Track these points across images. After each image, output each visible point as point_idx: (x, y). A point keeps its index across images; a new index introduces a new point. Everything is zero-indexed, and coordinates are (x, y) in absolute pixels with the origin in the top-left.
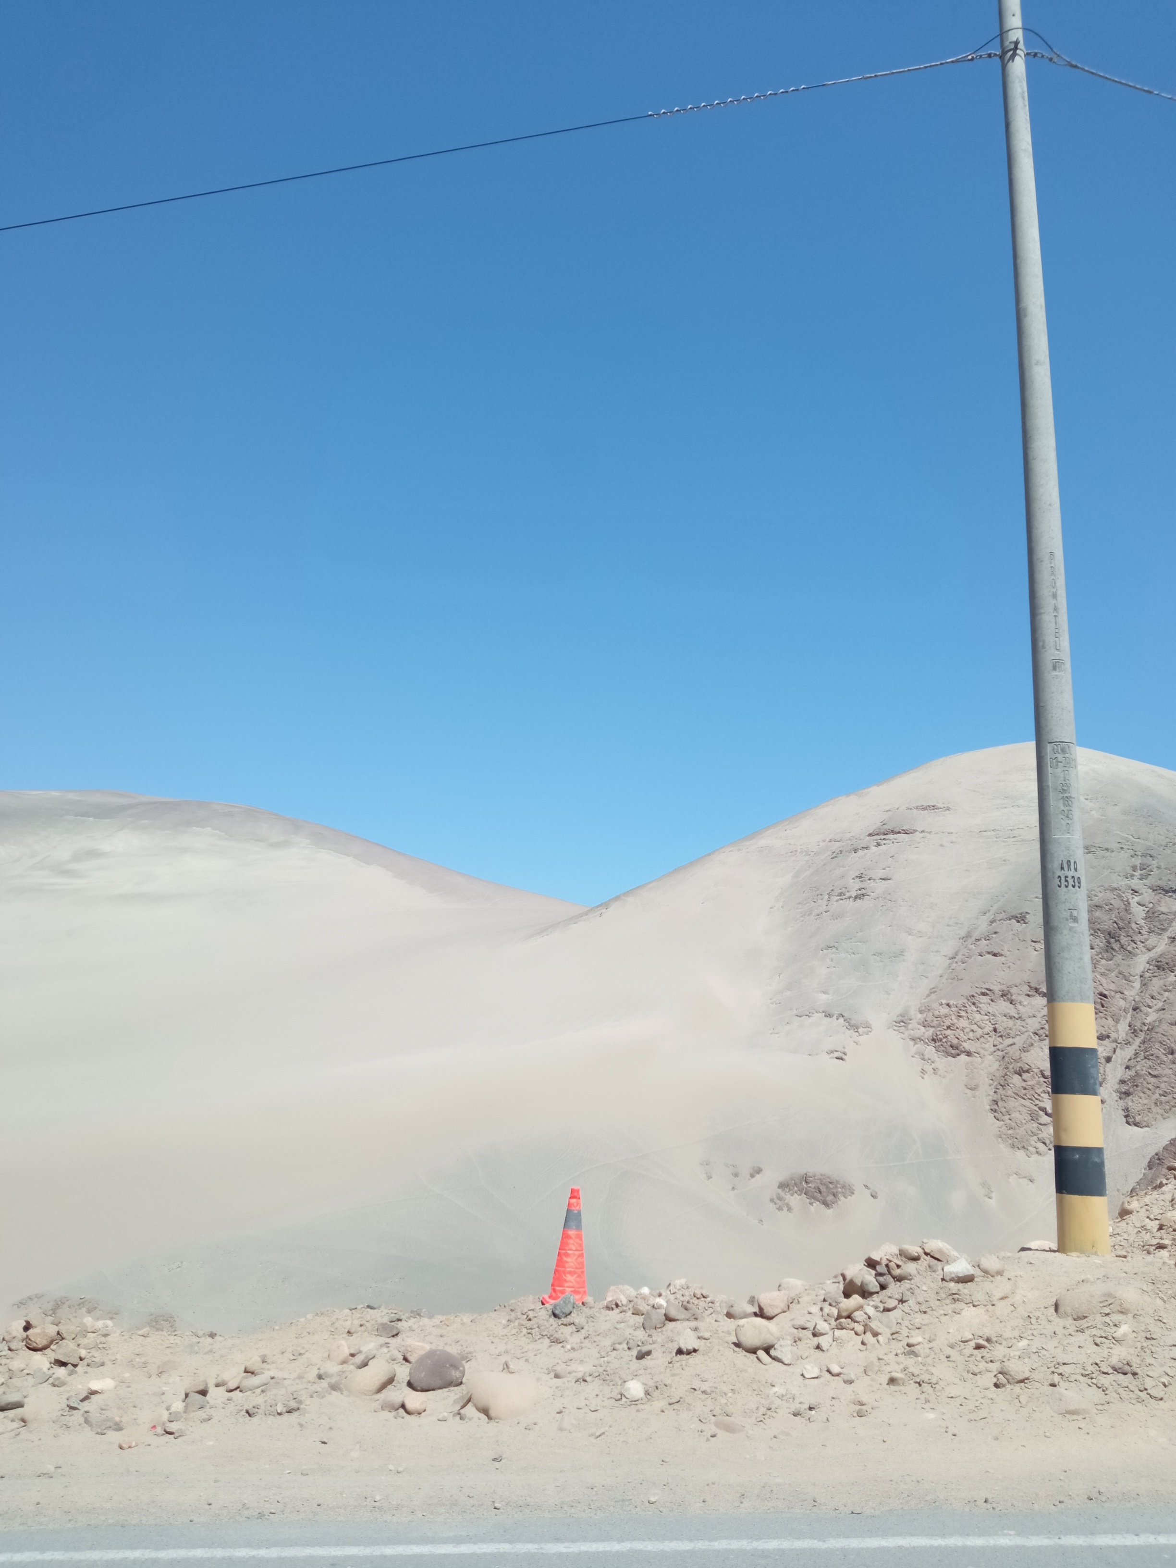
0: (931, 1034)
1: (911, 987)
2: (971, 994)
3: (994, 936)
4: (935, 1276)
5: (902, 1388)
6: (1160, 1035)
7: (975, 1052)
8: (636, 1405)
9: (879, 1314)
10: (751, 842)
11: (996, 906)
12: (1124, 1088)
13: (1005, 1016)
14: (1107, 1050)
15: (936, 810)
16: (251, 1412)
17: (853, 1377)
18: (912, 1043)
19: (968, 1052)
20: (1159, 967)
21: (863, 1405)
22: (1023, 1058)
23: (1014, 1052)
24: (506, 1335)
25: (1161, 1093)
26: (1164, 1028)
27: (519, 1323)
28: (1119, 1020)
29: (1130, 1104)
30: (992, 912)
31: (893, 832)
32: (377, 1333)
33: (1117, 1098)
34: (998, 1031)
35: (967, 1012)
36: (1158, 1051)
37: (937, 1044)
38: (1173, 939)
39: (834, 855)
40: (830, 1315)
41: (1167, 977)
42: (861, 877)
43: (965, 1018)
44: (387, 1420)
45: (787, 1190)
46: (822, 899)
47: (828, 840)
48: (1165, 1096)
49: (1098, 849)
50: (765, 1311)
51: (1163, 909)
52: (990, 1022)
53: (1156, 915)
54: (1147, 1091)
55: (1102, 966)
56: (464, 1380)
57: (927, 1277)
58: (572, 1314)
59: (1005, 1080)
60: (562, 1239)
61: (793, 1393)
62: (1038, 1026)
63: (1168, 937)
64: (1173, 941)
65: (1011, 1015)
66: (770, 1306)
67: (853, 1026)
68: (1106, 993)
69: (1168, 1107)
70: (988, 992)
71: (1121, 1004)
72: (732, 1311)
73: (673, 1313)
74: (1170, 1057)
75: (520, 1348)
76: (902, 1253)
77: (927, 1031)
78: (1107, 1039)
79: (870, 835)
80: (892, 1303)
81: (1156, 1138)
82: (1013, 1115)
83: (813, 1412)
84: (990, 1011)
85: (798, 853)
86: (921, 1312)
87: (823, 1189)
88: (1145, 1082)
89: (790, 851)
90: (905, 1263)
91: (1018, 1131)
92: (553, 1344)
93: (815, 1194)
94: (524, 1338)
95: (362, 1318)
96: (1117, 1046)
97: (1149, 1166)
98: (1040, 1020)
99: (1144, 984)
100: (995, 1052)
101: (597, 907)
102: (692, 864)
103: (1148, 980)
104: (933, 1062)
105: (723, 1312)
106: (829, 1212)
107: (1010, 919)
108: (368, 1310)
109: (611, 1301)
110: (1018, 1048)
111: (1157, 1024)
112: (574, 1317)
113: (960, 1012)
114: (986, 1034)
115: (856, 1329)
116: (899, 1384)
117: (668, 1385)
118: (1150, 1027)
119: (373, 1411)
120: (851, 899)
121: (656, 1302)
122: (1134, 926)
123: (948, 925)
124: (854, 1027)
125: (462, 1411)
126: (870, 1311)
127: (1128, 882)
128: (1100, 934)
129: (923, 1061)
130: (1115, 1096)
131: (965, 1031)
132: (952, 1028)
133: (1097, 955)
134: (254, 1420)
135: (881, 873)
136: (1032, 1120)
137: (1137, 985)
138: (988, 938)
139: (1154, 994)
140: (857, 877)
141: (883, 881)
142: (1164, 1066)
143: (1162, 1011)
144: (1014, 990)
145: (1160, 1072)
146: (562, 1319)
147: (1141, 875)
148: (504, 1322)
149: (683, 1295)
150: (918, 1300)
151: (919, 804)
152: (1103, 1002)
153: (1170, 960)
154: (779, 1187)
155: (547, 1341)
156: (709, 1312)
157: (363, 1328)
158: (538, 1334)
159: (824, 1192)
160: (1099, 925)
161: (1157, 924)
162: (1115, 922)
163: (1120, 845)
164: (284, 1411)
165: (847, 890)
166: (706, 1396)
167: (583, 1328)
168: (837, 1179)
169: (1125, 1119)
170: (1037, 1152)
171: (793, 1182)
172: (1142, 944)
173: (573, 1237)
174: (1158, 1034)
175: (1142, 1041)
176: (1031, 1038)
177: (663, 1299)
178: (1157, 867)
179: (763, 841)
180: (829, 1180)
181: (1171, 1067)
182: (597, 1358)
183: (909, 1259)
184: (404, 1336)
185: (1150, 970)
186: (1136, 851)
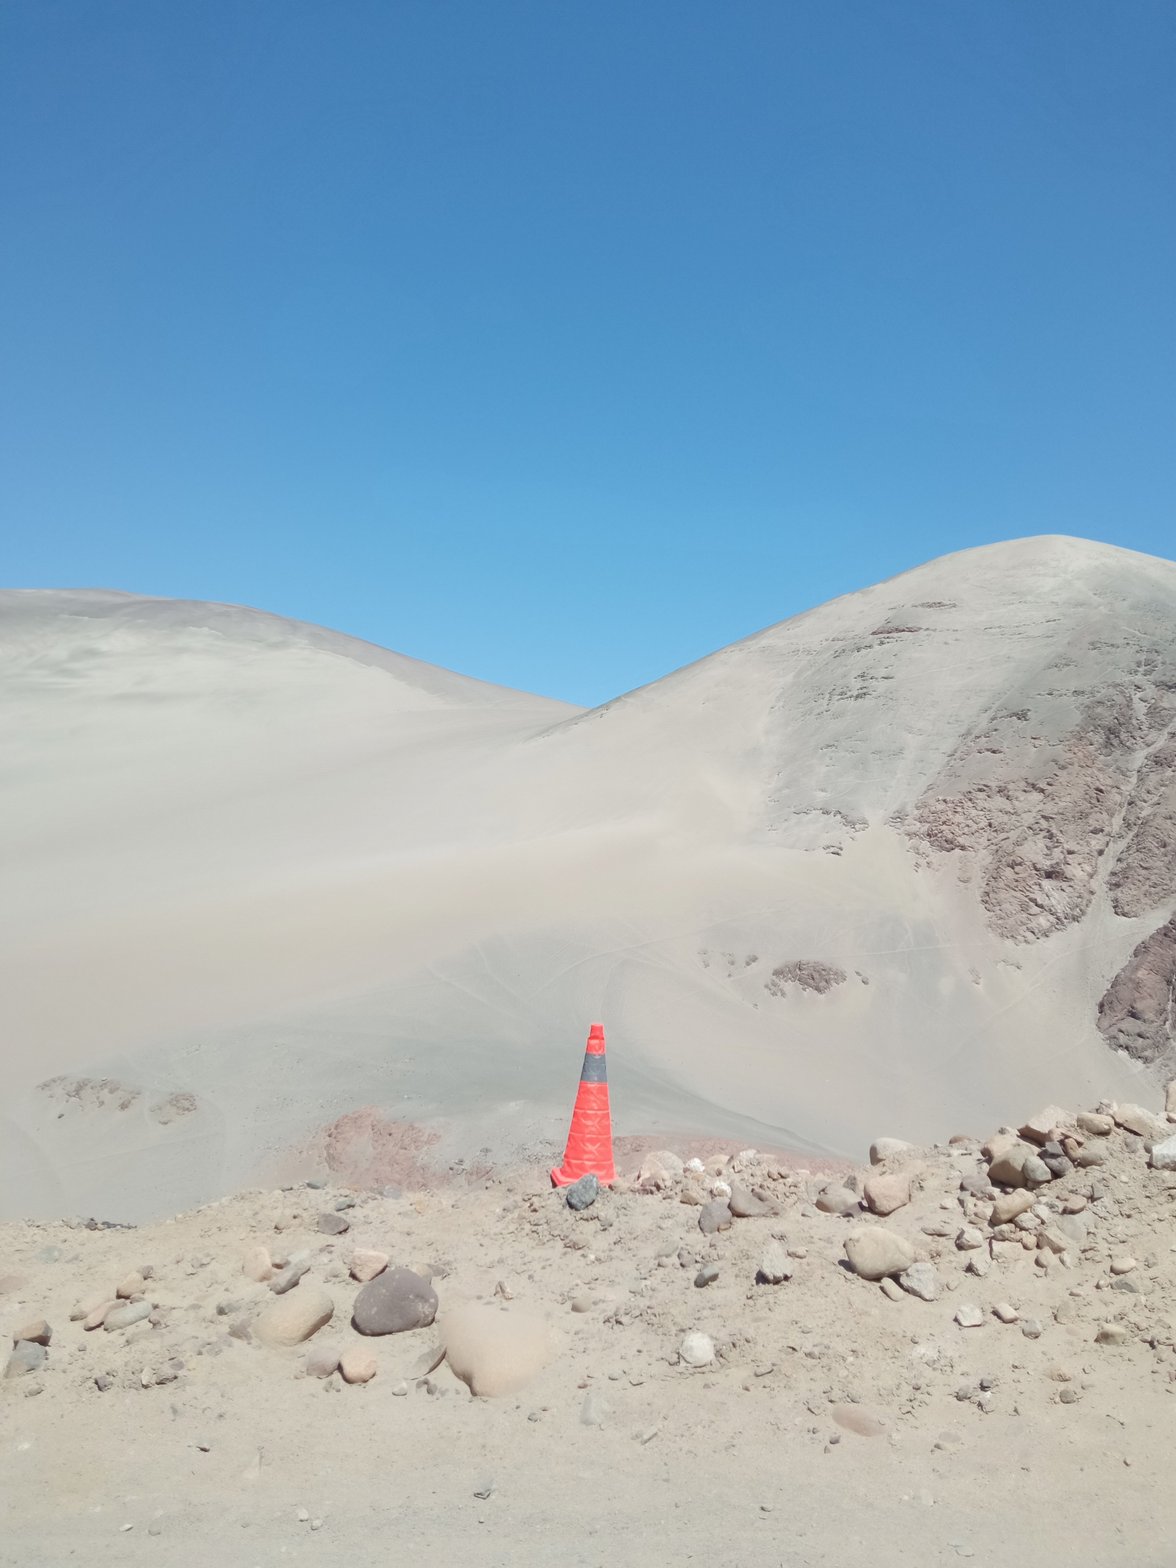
0: (926, 830)
1: (909, 784)
2: (968, 790)
3: (994, 733)
4: (1137, 1159)
5: (1122, 1349)
6: (1153, 829)
7: (969, 847)
8: (703, 1373)
9: (1057, 1217)
10: (753, 641)
11: (998, 704)
12: (1115, 880)
13: (1001, 811)
14: (1100, 843)
15: (943, 608)
16: (101, 1383)
17: (1039, 1327)
18: (907, 838)
19: (962, 847)
20: (1157, 763)
21: (1067, 1380)
22: (1017, 852)
23: (1007, 846)
24: (501, 1234)
25: (1151, 884)
26: (1158, 821)
27: (519, 1215)
28: (1114, 815)
29: (1120, 895)
30: (993, 710)
31: (898, 630)
32: (317, 1229)
33: (1107, 889)
34: (993, 826)
35: (963, 808)
36: (1151, 843)
37: (932, 839)
38: (1173, 735)
39: (837, 654)
40: (979, 1215)
41: (1164, 772)
42: (863, 676)
43: (961, 814)
44: (313, 1396)
45: (782, 977)
46: (823, 699)
47: (831, 639)
48: (1154, 887)
49: (1104, 645)
50: (878, 1204)
51: (1165, 705)
52: (985, 817)
53: (1157, 710)
54: (1137, 883)
55: (1100, 761)
56: (438, 1316)
57: (1125, 1161)
58: (596, 1204)
59: (998, 872)
60: (579, 1094)
61: (949, 1355)
62: (1032, 821)
63: (1168, 733)
64: (1173, 737)
65: (1006, 810)
66: (885, 1197)
67: (850, 822)
68: (1102, 788)
69: (1157, 898)
70: (985, 788)
71: (1116, 799)
72: (826, 1199)
73: (742, 1205)
74: (1163, 850)
75: (521, 1255)
76: (1082, 1124)
77: (924, 826)
78: (1101, 833)
79: (874, 633)
80: (1077, 1202)
81: (1143, 927)
82: (1003, 906)
83: (988, 1394)
84: (986, 807)
85: (800, 653)
86: (1122, 1215)
87: (816, 976)
88: (1136, 874)
89: (792, 650)
90: (1088, 1138)
91: (1008, 921)
92: (569, 1249)
93: (808, 980)
94: (527, 1238)
95: (297, 1203)
96: (1110, 840)
97: (1134, 954)
98: (1035, 815)
99: (1141, 780)
100: (989, 846)
101: (598, 708)
102: (693, 664)
103: (1145, 775)
104: (927, 856)
105: (812, 1200)
106: (823, 996)
107: (1011, 717)
108: (309, 1190)
109: (649, 1178)
110: (1011, 842)
111: (1152, 817)
112: (598, 1208)
113: (956, 807)
114: (982, 829)
115: (1025, 1240)
116: (1116, 1343)
117: (751, 1339)
118: (1144, 821)
119: (292, 1377)
120: (852, 699)
121: (716, 1186)
122: (1134, 722)
123: (949, 723)
124: (852, 824)
125: (431, 1378)
126: (1044, 1211)
127: (1132, 678)
128: (1100, 730)
129: (917, 856)
130: (1105, 887)
131: (961, 826)
132: (947, 823)
133: (1096, 751)
134: (106, 1395)
135: (883, 672)
136: (1022, 910)
137: (1134, 780)
138: (988, 735)
139: (1151, 789)
140: (859, 676)
141: (885, 680)
142: (1156, 858)
143: (1157, 806)
144: (1011, 786)
145: (1151, 864)
146: (582, 1211)
147: (1145, 671)
148: (498, 1210)
149: (752, 1175)
150: (1117, 1197)
151: (924, 602)
152: (1099, 796)
153: (1169, 755)
154: (773, 974)
155: (560, 1244)
156: (790, 1201)
157: (297, 1221)
158: (546, 1233)
159: (817, 978)
160: (1099, 722)
161: (1158, 720)
162: (1116, 718)
163: (1126, 641)
164: (153, 1382)
165: (848, 689)
166: (814, 1362)
167: (611, 1225)
168: (830, 966)
169: (1113, 910)
170: (1026, 941)
171: (787, 969)
172: (1142, 740)
173: (595, 1092)
174: (1152, 828)
175: (1135, 834)
176: (1025, 832)
177: (724, 1181)
178: (1162, 663)
179: (765, 641)
180: (822, 967)
181: (1162, 859)
182: (636, 1279)
183: (1094, 1134)
184: (355, 1232)
185: (1147, 765)
186: (1141, 647)
